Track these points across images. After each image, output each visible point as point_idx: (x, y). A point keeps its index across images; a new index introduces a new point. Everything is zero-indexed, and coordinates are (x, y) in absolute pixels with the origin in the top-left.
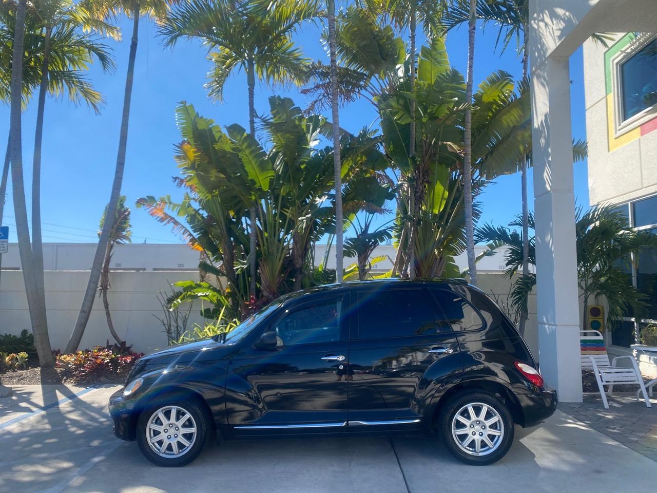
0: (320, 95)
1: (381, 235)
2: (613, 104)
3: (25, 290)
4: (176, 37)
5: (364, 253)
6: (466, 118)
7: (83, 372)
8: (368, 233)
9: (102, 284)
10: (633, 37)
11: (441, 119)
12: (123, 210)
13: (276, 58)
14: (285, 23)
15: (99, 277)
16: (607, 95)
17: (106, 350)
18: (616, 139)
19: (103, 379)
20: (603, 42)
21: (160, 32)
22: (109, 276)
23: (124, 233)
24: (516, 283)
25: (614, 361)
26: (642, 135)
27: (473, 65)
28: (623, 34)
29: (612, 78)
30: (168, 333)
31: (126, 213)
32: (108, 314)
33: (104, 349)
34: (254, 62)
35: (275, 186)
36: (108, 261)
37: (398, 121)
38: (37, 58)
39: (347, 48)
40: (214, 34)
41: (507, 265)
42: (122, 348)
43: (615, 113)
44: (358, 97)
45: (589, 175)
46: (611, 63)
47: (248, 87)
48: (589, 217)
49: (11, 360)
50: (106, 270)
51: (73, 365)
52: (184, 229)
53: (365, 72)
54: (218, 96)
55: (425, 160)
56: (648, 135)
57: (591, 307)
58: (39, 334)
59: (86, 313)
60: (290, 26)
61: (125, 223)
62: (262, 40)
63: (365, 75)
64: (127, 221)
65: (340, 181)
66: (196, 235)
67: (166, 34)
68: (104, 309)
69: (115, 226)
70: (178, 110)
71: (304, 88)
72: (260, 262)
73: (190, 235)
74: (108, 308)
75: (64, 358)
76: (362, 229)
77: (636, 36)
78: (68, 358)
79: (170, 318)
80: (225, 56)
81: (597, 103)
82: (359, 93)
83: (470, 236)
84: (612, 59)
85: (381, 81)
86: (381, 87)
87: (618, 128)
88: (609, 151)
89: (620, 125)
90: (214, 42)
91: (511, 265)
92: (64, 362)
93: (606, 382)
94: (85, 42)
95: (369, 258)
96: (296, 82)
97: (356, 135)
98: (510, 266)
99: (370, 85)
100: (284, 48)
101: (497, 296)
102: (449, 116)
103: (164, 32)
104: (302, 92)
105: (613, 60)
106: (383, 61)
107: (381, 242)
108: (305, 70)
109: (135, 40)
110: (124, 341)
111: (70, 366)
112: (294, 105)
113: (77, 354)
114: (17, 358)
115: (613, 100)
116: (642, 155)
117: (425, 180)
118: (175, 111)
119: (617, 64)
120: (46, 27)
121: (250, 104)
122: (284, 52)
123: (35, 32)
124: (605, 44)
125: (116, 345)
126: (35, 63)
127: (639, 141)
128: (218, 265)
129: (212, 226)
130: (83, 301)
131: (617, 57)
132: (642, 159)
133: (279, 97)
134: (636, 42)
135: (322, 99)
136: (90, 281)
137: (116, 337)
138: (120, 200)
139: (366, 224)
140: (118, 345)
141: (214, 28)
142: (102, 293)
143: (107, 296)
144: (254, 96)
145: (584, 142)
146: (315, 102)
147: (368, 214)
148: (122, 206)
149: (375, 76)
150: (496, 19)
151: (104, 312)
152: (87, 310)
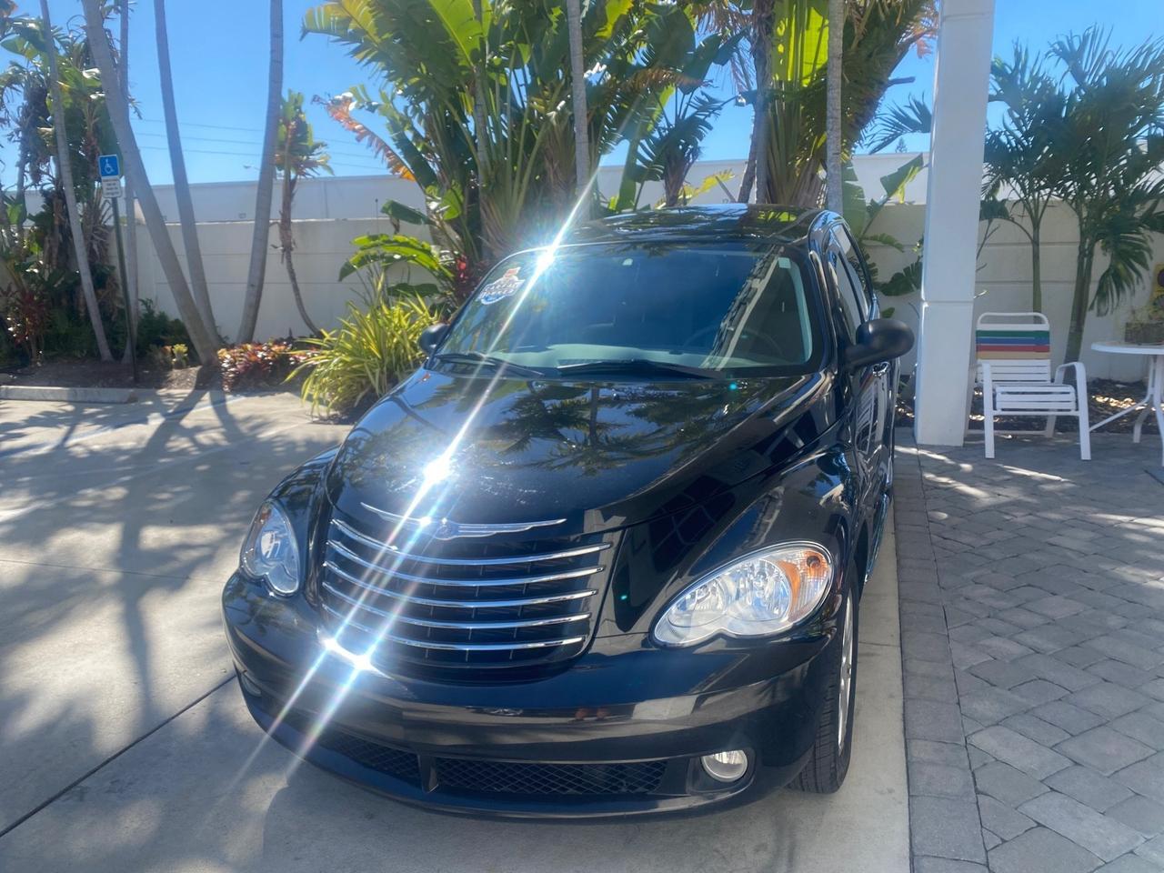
5: (673, 174)
9: (282, 242)
15: (267, 232)
17: (285, 343)
22: (293, 228)
32: (296, 289)
49: (166, 353)
52: (382, 144)
59: (256, 288)
73: (392, 153)
74: (294, 279)
75: (220, 354)
76: (669, 125)
78: (224, 354)
93: (1003, 410)
111: (224, 365)
114: (172, 353)
136: (254, 239)
137: (310, 325)
143: (292, 261)
152: (256, 283)
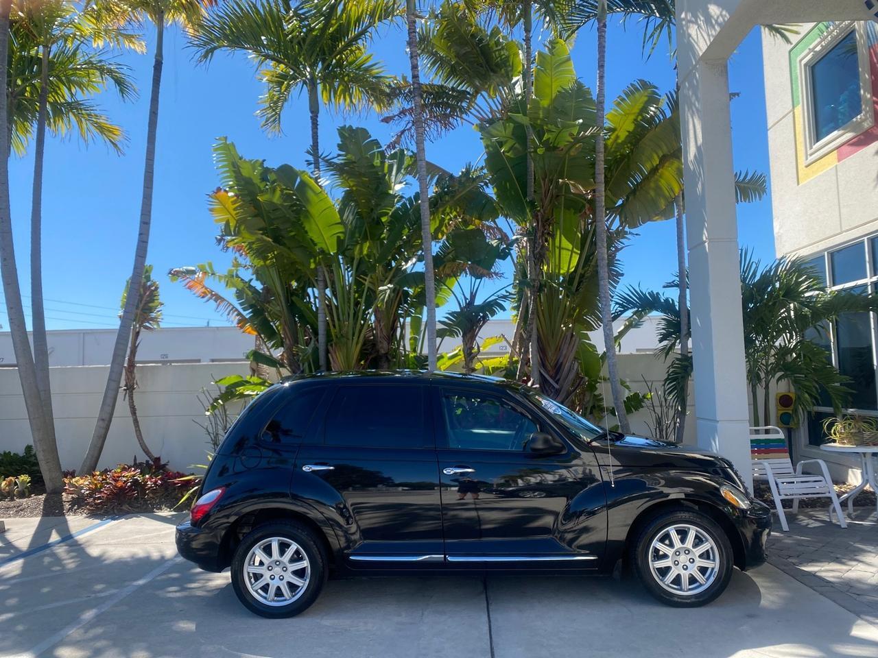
0: (409, 123)
1: (491, 307)
2: (801, 120)
3: (22, 393)
4: (212, 50)
5: (470, 331)
6: (597, 147)
7: (99, 498)
8: (475, 304)
9: (127, 383)
10: (824, 28)
11: (562, 150)
12: (149, 283)
13: (348, 75)
14: (357, 28)
15: (121, 375)
16: (794, 107)
17: (133, 469)
18: (807, 167)
19: (125, 507)
20: (783, 36)
21: (190, 43)
22: (135, 371)
23: (153, 315)
24: (672, 365)
25: (799, 468)
26: (839, 160)
27: (605, 75)
28: (813, 24)
29: (800, 85)
30: (214, 444)
31: (153, 288)
32: (136, 422)
33: (130, 467)
34: (319, 81)
35: (347, 246)
36: (133, 352)
37: (507, 154)
38: (33, 86)
39: (441, 58)
40: (264, 46)
41: (661, 341)
42: (155, 466)
43: (805, 131)
44: (460, 124)
45: (774, 216)
46: (798, 65)
47: (310, 115)
48: (770, 273)
49: (9, 484)
50: (132, 364)
51: (87, 490)
52: (231, 307)
53: (468, 90)
54: (275, 127)
55: (545, 205)
56: (846, 161)
57: (781, 395)
58: (43, 451)
59: (106, 422)
60: (364, 32)
61: (153, 301)
62: (327, 52)
63: (469, 93)
64: (155, 298)
65: (430, 236)
66: (247, 314)
67: (199, 47)
68: (131, 415)
69: (141, 306)
70: (216, 150)
71: (386, 115)
72: (330, 348)
73: (239, 314)
74: (135, 413)
75: (76, 482)
76: (466, 299)
77: (827, 28)
78: (81, 482)
79: (216, 424)
80: (279, 74)
81: (781, 120)
82: (462, 118)
83: (606, 305)
84: (798, 59)
85: (490, 101)
86: (491, 107)
87: (809, 152)
88: (798, 184)
89: (811, 148)
90: (262, 56)
91: (667, 341)
92: (76, 487)
93: (786, 495)
94: (95, 62)
95: (477, 338)
96: (375, 106)
97: (458, 173)
98: (665, 343)
99: (476, 106)
100: (358, 62)
101: (649, 384)
102: (573, 145)
103: (195, 43)
104: (382, 121)
105: (801, 61)
106: (492, 74)
107: (492, 316)
108: (388, 90)
109: (159, 58)
110: (158, 456)
111: (83, 491)
112: (370, 137)
113: (94, 476)
114: (16, 484)
115: (802, 114)
116: (840, 187)
117: (545, 231)
118: (212, 150)
119: (805, 65)
120: (43, 46)
121: (313, 137)
122: (359, 68)
123: (29, 52)
124: (788, 41)
125: (147, 461)
126: (32, 94)
127: (836, 168)
128: (278, 353)
129: (269, 302)
130: (100, 406)
131: (805, 56)
132: (840, 193)
133: (351, 127)
134: (827, 36)
135: (411, 128)
136: (109, 379)
137: (147, 452)
138: (145, 271)
139: (471, 293)
140: (151, 462)
141: (263, 38)
142: (127, 395)
143: (134, 398)
144: (318, 127)
145: (761, 175)
146: (403, 132)
147: (473, 279)
148: (148, 278)
149: (482, 94)
150: (640, 12)
151: (131, 420)
152: (106, 416)
